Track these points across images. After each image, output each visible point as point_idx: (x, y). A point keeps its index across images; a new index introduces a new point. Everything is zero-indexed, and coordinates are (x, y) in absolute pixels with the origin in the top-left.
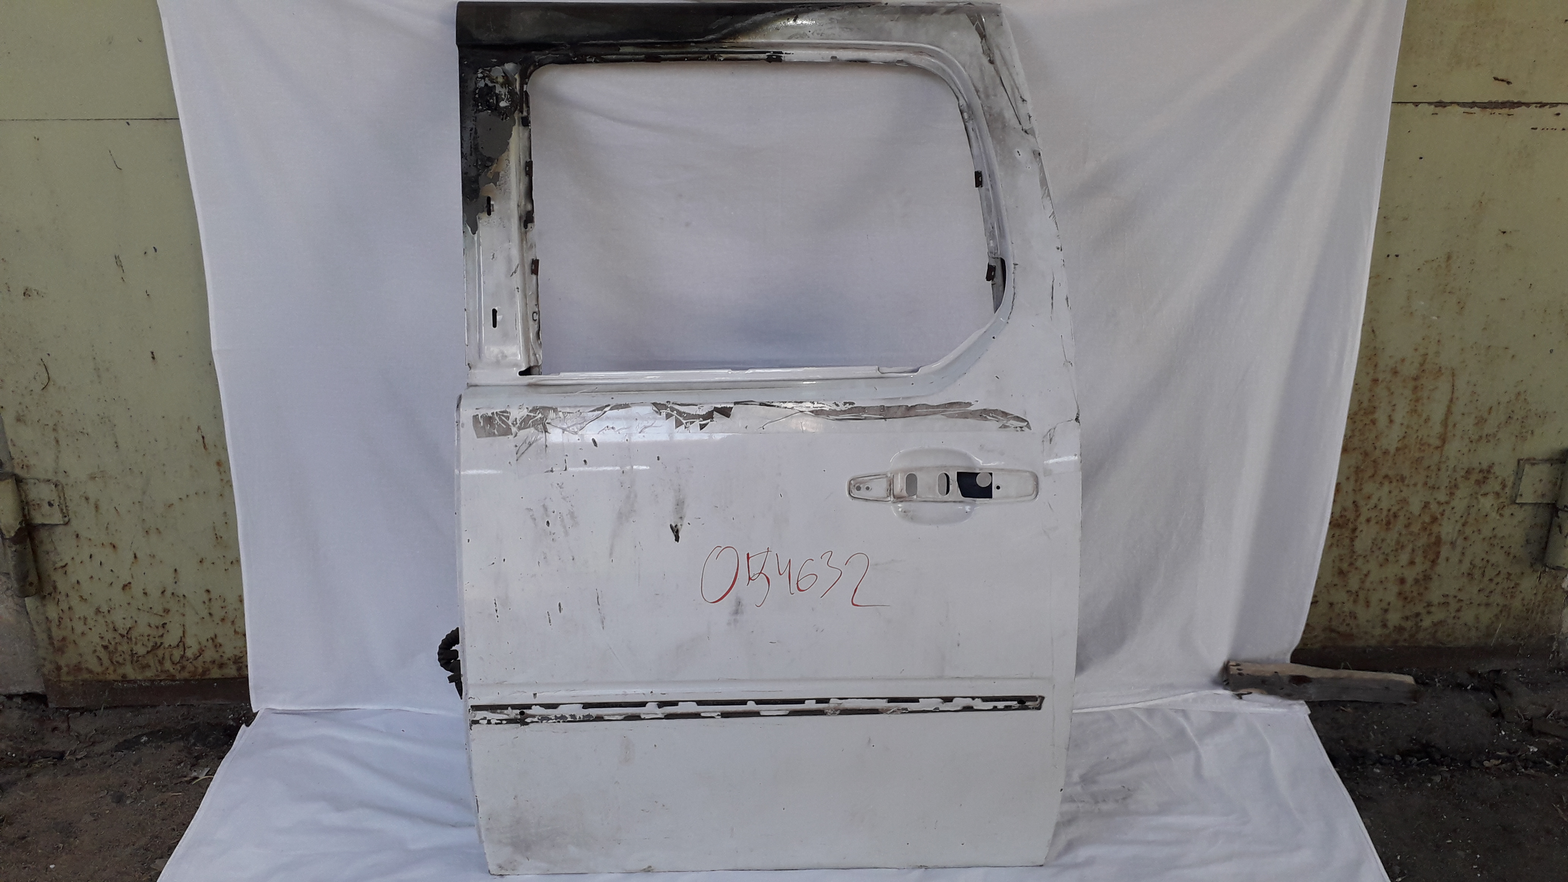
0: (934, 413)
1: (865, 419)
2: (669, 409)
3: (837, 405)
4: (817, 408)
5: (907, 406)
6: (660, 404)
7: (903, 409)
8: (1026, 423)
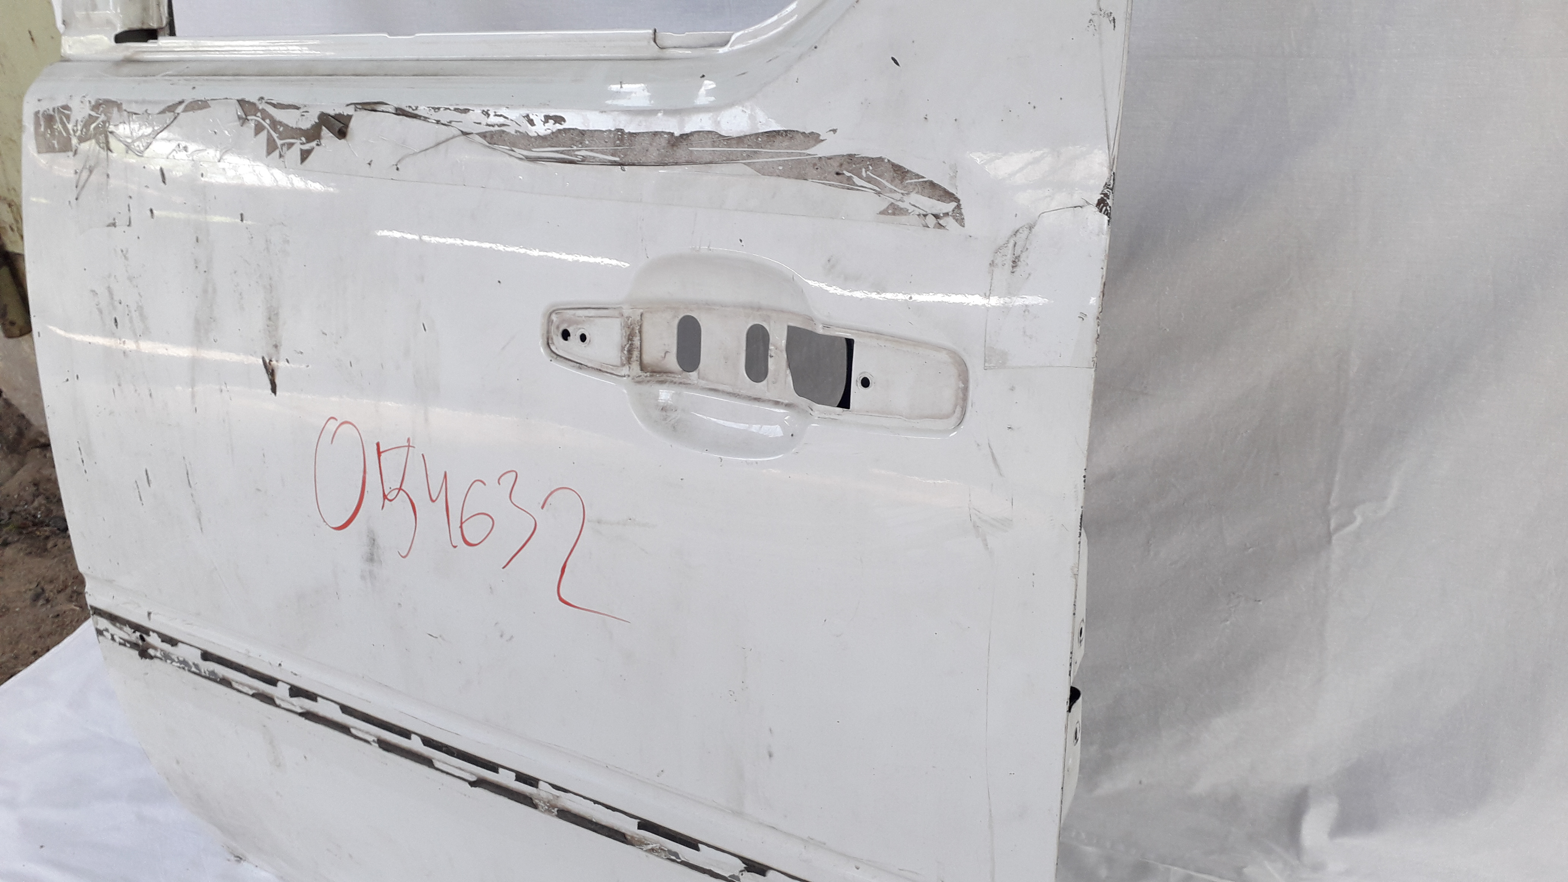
0: (729, 159)
1: (584, 161)
2: (259, 114)
3: (531, 122)
4: (493, 126)
5: (672, 134)
6: (248, 102)
7: (663, 141)
8: (954, 204)
